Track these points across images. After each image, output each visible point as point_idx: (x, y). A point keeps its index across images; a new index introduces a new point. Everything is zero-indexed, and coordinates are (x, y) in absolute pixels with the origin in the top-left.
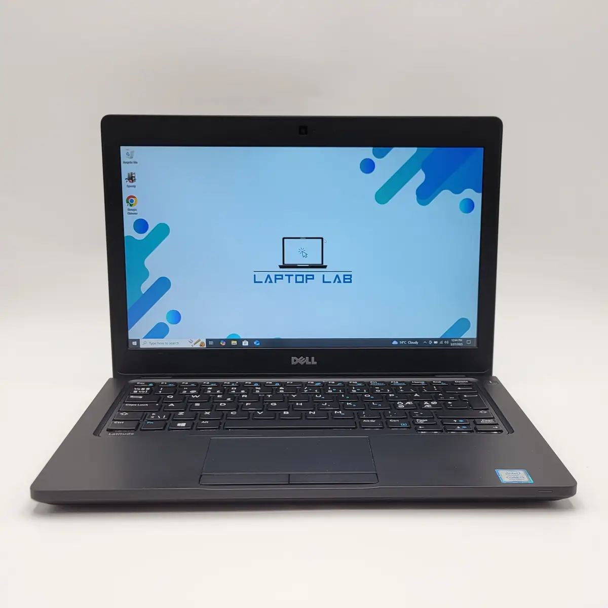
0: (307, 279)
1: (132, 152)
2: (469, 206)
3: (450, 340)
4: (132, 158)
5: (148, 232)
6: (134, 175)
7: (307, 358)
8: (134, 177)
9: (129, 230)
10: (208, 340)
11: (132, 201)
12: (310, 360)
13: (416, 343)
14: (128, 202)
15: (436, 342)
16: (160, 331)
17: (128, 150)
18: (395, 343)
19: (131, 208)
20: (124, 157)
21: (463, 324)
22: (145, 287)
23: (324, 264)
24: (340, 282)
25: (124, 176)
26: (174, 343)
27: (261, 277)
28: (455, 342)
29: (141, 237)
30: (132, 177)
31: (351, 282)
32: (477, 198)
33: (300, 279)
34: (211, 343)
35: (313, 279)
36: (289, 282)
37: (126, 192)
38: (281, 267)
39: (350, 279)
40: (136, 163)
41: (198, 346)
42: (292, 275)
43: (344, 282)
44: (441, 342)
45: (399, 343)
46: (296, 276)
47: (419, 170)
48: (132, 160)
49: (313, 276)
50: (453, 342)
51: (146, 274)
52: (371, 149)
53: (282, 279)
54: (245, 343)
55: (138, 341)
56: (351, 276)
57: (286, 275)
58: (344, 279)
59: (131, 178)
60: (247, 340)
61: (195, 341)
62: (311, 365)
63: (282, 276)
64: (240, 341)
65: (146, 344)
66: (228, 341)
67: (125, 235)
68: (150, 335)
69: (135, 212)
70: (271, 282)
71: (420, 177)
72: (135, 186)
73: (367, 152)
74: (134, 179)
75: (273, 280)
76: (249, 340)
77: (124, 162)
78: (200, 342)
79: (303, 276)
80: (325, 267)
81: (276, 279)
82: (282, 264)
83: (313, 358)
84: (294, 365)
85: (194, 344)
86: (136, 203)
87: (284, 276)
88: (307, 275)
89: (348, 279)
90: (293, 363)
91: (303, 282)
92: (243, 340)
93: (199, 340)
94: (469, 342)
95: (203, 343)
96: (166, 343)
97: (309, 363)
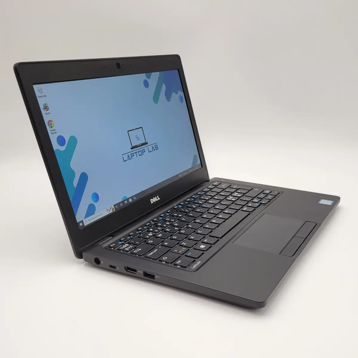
0: (143, 152)
1: (41, 89)
3: (194, 167)
4: (42, 93)
5: (67, 142)
6: (47, 105)
7: (156, 197)
8: (47, 106)
9: (56, 146)
11: (51, 124)
12: (157, 198)
13: (186, 173)
14: (49, 126)
15: (191, 170)
16: (91, 210)
17: (38, 87)
18: (180, 176)
19: (52, 129)
20: (37, 94)
22: (75, 183)
24: (154, 150)
25: (42, 107)
26: (100, 215)
28: (196, 168)
29: (62, 148)
30: (46, 107)
31: (158, 149)
34: (116, 207)
36: (137, 156)
37: (46, 119)
38: (132, 149)
39: (157, 147)
40: (45, 96)
41: (111, 212)
42: (137, 152)
43: (156, 150)
47: (163, 84)
48: (43, 94)
49: (144, 150)
51: (73, 173)
52: (144, 74)
53: (134, 156)
54: (130, 200)
55: (82, 222)
56: (157, 145)
57: (135, 153)
58: (155, 148)
59: (46, 108)
60: (130, 198)
61: (109, 210)
62: (158, 200)
63: (133, 154)
64: (128, 199)
65: (87, 222)
66: (123, 202)
67: (54, 149)
68: (87, 215)
69: (55, 131)
70: (130, 159)
71: (164, 88)
72: (49, 113)
73: (144, 76)
74: (47, 107)
75: (131, 158)
76: (132, 197)
77: (39, 97)
78: (111, 210)
79: (140, 151)
81: (132, 156)
82: (131, 147)
83: (158, 196)
85: (110, 211)
86: (54, 124)
90: (152, 203)
91: (142, 155)
92: (129, 198)
93: (111, 207)
94: (199, 166)
95: (113, 208)
96: (97, 217)
97: (157, 200)
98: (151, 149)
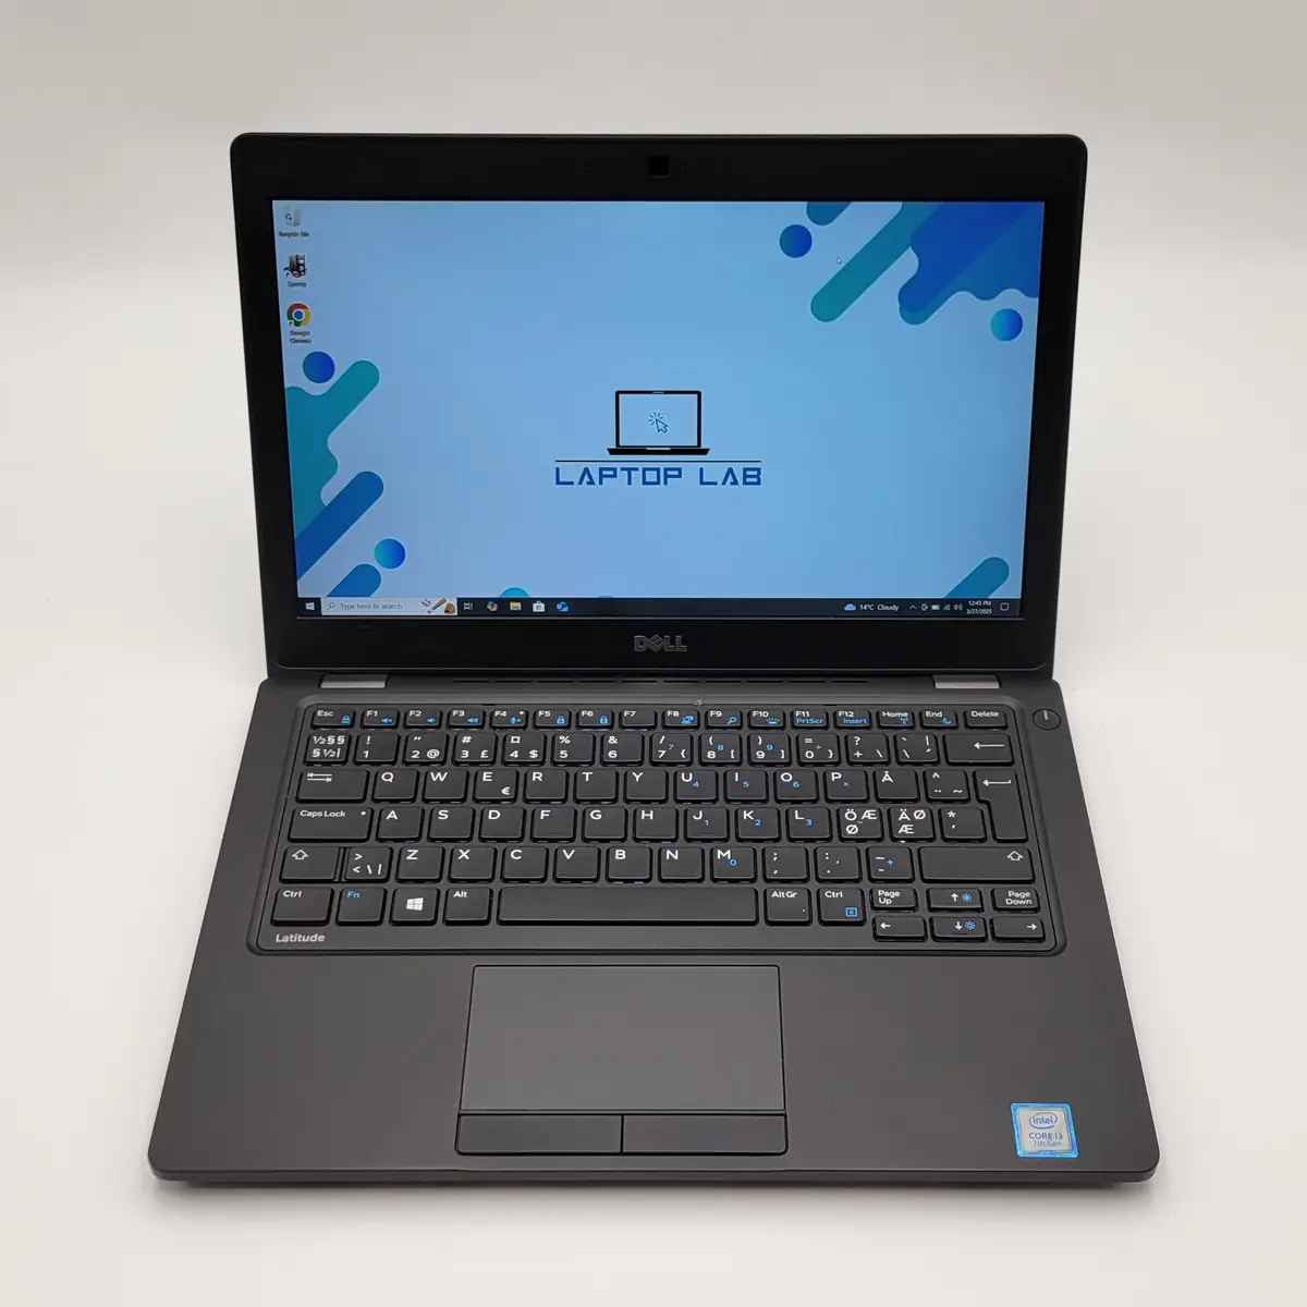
0: (666, 476)
1: (297, 213)
2: (1011, 325)
3: (965, 602)
4: (297, 224)
5: (335, 378)
6: (301, 262)
7: (666, 637)
8: (303, 265)
9: (294, 375)
10: (461, 601)
11: (299, 315)
12: (673, 642)
13: (895, 608)
14: (290, 317)
15: (935, 607)
16: (362, 581)
17: (287, 207)
18: (850, 607)
19: (298, 329)
20: (280, 224)
21: (993, 569)
22: (329, 493)
23: (703, 446)
24: (735, 482)
25: (282, 262)
26: (391, 607)
27: (571, 472)
28: (976, 607)
29: (320, 389)
30: (298, 265)
31: (758, 483)
32: (1028, 308)
33: (652, 476)
34: (468, 607)
35: (679, 476)
36: (630, 483)
37: (286, 296)
38: (612, 452)
39: (758, 476)
40: (305, 234)
41: (440, 612)
42: (637, 469)
43: (745, 483)
44: (947, 607)
45: (858, 607)
46: (644, 470)
47: (906, 249)
48: (297, 230)
49: (679, 470)
50: (971, 607)
51: (329, 466)
52: (804, 204)
53: (615, 476)
54: (539, 608)
55: (317, 601)
56: (758, 470)
57: (623, 469)
58: (745, 476)
59: (296, 267)
60: (543, 600)
61: (433, 604)
62: (674, 652)
63: (614, 470)
64: (527, 603)
65: (333, 608)
66: (503, 603)
67: (287, 385)
68: (343, 590)
69: (306, 337)
70: (591, 482)
71: (907, 265)
72: (304, 285)
73: (795, 212)
74: (302, 268)
75: (596, 480)
76: (547, 602)
77: (281, 234)
78: (444, 605)
79: (658, 470)
80: (705, 452)
81: (602, 476)
82: (614, 447)
83: (679, 638)
84: (639, 652)
85: (434, 608)
87: (618, 470)
88: (666, 470)
89: (753, 476)
90: (637, 648)
91: (658, 483)
92: (535, 600)
93: (444, 601)
94: (1005, 607)
95: (450, 606)
96: (376, 607)
97: (669, 648)
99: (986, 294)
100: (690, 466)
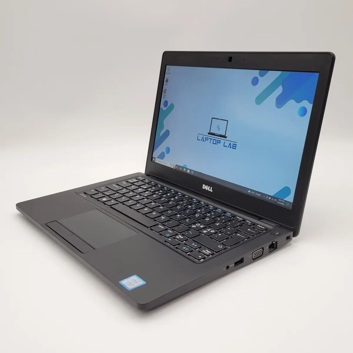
0: (217, 142)
2: (304, 111)
3: (277, 199)
4: (169, 71)
5: (167, 107)
6: (168, 79)
7: (209, 187)
9: (162, 106)
10: (176, 165)
12: (210, 189)
13: (260, 195)
14: (164, 92)
15: (270, 198)
16: (162, 156)
17: (169, 67)
18: (249, 191)
19: (165, 95)
20: (167, 71)
21: (286, 190)
22: (161, 134)
23: (226, 136)
24: (230, 147)
25: (165, 80)
26: (165, 163)
27: (200, 138)
28: (280, 201)
29: (164, 109)
31: (235, 149)
32: (309, 107)
33: (214, 142)
34: (177, 167)
35: (220, 143)
36: (210, 143)
37: (164, 87)
38: (209, 133)
39: (235, 147)
40: (170, 73)
41: (172, 167)
42: (212, 139)
43: (233, 148)
44: (273, 199)
45: (251, 192)
46: (214, 140)
47: (280, 85)
49: (220, 141)
50: (279, 201)
51: (163, 127)
52: (258, 71)
53: (208, 140)
54: (188, 171)
55: (155, 158)
56: (236, 145)
57: (210, 139)
58: (233, 146)
59: (167, 81)
60: (190, 169)
62: (210, 192)
63: (208, 138)
64: (187, 169)
65: (157, 161)
66: (183, 168)
68: (159, 157)
69: (165, 97)
70: (203, 141)
71: (279, 90)
72: (167, 85)
73: (256, 73)
75: (204, 140)
76: (191, 170)
77: (166, 73)
78: (173, 166)
79: (216, 140)
80: (226, 137)
81: (206, 140)
82: (209, 132)
83: (211, 188)
84: (203, 189)
86: (166, 93)
87: (209, 139)
88: (218, 140)
89: (234, 147)
90: (203, 188)
91: (215, 144)
92: (188, 169)
93: (173, 164)
94: (288, 204)
95: (174, 166)
96: (161, 162)
97: (209, 190)
98: (227, 144)
99: (298, 101)
100: (222, 140)
